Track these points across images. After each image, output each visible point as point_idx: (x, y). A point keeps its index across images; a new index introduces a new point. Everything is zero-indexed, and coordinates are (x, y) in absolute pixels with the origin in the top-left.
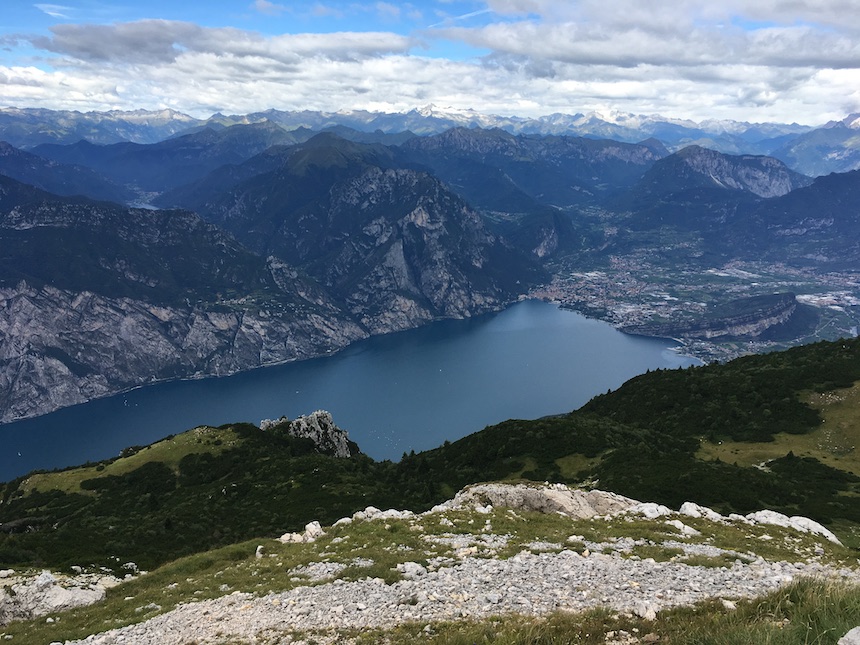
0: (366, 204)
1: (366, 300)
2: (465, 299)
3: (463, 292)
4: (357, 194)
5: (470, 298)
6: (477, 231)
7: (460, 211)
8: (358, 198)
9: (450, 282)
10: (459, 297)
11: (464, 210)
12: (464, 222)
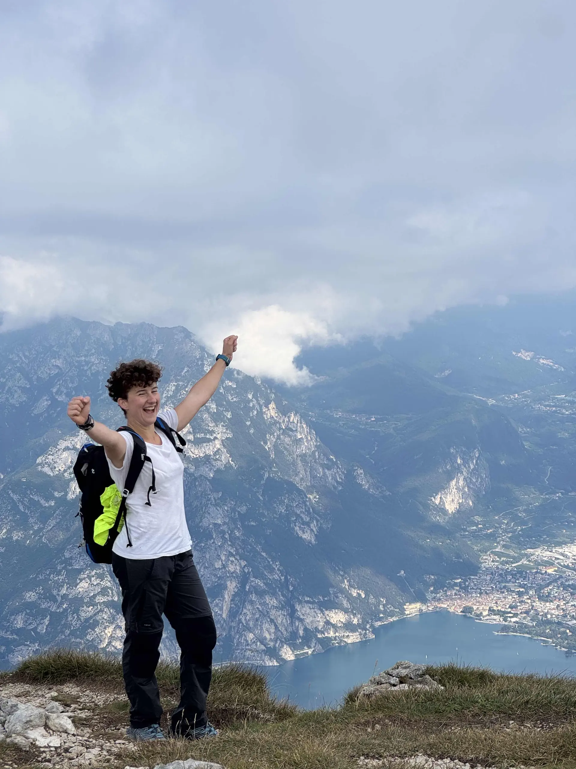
0: (44, 403)
1: (42, 629)
2: (281, 618)
3: (274, 602)
4: (23, 383)
5: (292, 614)
6: (303, 457)
7: (261, 413)
8: (24, 390)
9: (243, 579)
10: (265, 614)
11: (271, 412)
12: (271, 439)
